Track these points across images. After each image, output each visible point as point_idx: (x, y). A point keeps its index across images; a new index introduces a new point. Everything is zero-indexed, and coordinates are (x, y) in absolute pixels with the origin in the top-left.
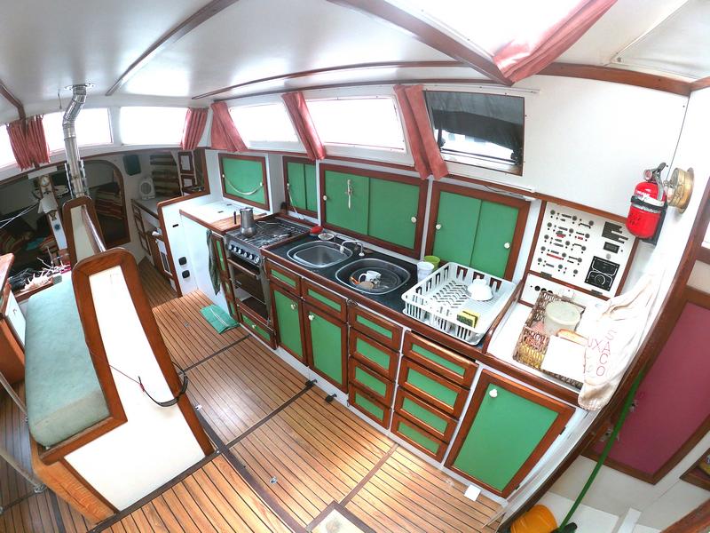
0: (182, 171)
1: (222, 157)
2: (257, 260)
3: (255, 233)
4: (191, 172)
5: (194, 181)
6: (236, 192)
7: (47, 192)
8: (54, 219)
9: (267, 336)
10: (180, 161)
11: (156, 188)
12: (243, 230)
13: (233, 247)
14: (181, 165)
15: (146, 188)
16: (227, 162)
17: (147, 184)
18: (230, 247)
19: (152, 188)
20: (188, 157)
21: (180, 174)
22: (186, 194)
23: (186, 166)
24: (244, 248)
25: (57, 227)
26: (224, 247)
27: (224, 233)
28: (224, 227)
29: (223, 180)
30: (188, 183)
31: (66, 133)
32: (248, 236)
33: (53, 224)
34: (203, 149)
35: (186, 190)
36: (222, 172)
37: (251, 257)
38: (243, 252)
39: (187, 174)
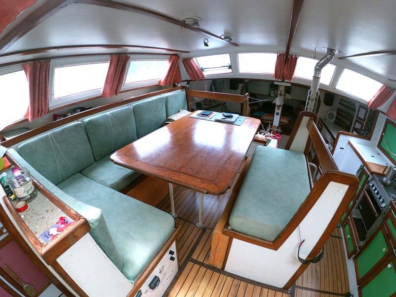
0: (357, 117)
1: (388, 122)
2: (383, 205)
3: (390, 185)
4: (363, 120)
5: (362, 126)
6: (387, 149)
7: (281, 95)
8: (278, 109)
9: (351, 249)
10: (359, 111)
11: (336, 118)
12: (385, 179)
13: (373, 186)
14: (358, 113)
15: (331, 116)
16: (389, 126)
17: (333, 114)
18: (371, 185)
19: (334, 118)
20: (365, 111)
21: (355, 118)
22: (355, 133)
23: (362, 115)
24: (380, 191)
25: (278, 114)
26: (367, 182)
27: (372, 173)
28: (374, 169)
29: (382, 137)
30: (358, 126)
31: (316, 73)
32: (385, 185)
33: (276, 111)
34: (378, 112)
35: (355, 129)
36: (384, 131)
37: (381, 200)
38: (378, 193)
39: (359, 120)
